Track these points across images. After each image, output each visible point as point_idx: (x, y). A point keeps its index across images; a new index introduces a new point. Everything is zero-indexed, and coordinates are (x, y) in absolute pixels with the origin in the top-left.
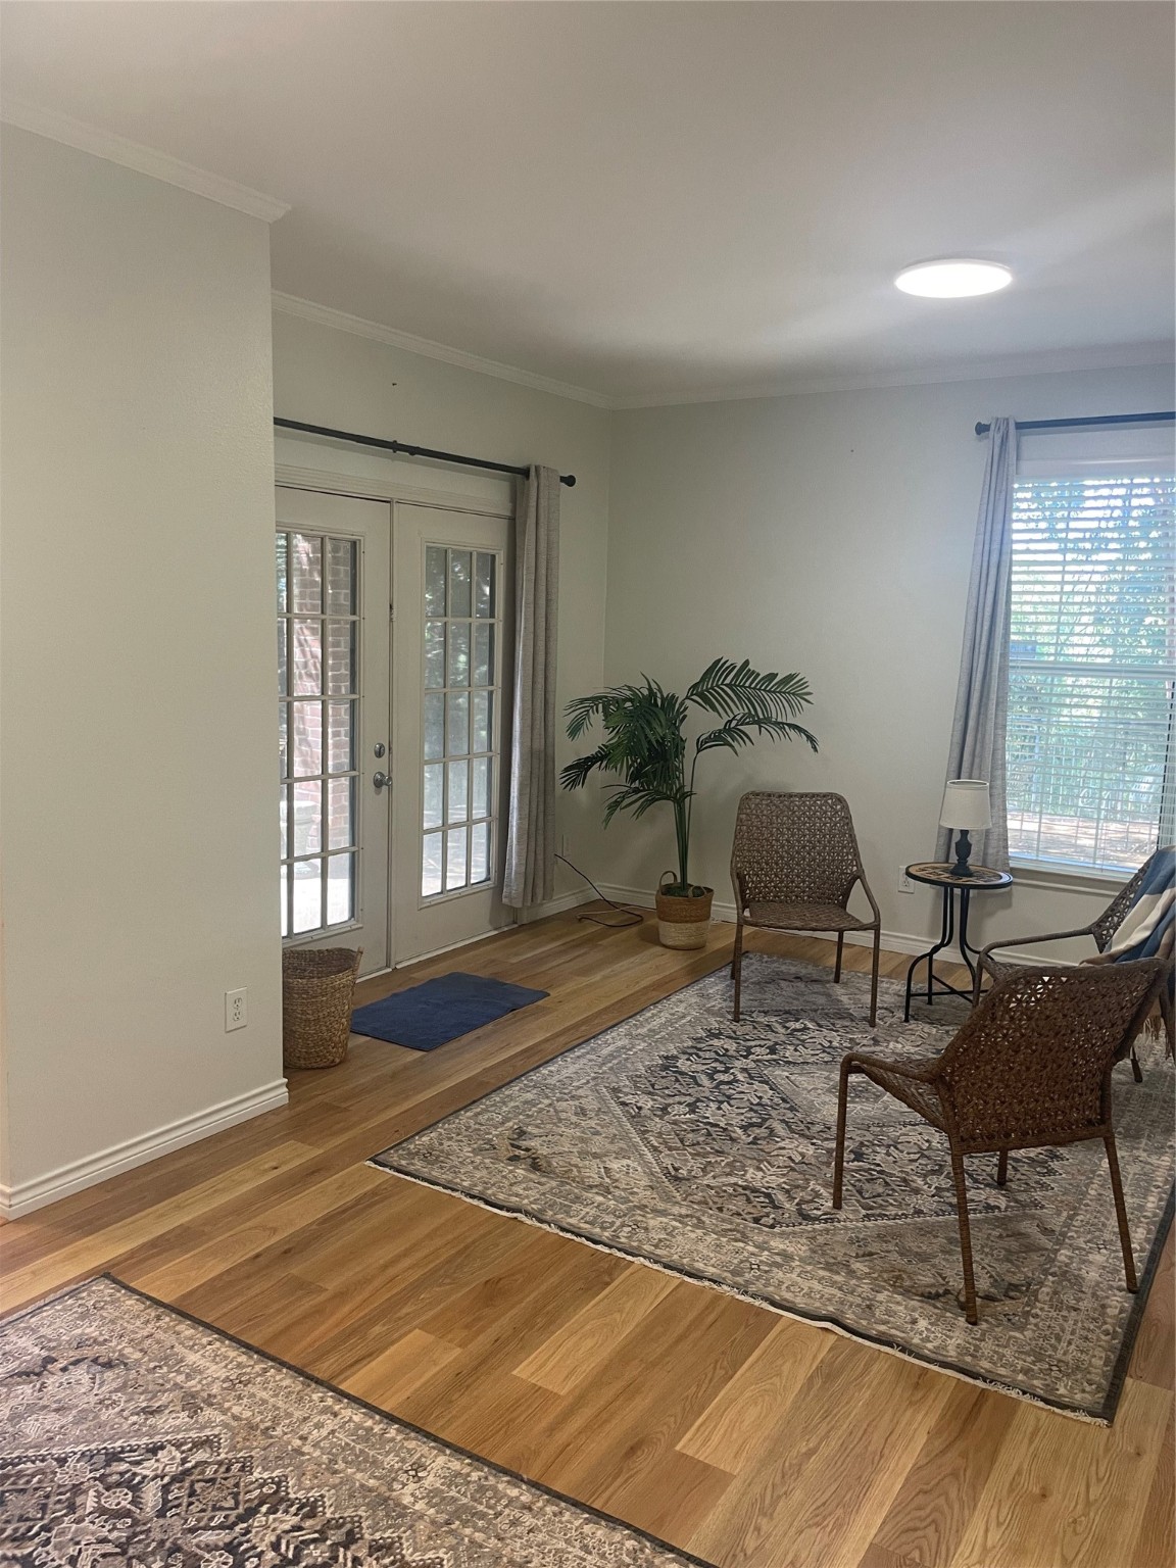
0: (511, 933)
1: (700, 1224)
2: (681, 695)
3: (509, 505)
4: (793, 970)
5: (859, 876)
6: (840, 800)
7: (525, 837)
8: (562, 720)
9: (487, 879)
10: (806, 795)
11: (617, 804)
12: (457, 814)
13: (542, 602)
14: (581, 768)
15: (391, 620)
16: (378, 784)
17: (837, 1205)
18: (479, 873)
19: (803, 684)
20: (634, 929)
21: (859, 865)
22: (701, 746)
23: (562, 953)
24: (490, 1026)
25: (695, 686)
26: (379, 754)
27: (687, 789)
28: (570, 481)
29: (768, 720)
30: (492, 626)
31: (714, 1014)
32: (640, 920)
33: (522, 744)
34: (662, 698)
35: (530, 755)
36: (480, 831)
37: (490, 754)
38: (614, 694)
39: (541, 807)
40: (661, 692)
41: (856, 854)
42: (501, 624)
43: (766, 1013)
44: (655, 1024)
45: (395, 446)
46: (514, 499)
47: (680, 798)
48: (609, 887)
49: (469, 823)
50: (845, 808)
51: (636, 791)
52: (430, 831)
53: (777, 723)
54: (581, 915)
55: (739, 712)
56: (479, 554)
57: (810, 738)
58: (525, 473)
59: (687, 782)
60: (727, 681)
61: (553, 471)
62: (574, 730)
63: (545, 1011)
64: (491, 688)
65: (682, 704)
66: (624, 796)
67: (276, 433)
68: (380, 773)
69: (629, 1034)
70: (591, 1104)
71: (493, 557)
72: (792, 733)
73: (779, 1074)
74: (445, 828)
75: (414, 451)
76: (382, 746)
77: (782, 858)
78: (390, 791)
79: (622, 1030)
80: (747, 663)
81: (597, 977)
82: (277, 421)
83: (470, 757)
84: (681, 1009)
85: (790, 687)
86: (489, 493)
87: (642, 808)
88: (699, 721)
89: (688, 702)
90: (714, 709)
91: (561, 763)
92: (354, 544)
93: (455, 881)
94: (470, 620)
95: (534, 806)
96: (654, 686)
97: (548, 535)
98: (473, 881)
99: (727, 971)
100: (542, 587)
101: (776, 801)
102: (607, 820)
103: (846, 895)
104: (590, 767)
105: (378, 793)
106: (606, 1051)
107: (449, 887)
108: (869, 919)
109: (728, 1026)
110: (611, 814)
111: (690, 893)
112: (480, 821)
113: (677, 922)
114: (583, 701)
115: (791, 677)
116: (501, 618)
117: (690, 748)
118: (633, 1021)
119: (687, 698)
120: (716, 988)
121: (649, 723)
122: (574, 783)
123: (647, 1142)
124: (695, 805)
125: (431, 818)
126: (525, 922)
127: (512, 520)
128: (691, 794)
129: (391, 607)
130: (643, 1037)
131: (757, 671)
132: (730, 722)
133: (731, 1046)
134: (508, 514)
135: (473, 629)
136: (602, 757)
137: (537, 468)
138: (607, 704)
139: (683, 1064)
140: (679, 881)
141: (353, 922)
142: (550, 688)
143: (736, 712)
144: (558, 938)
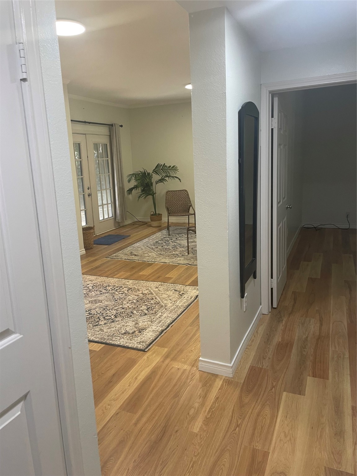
0: (119, 228)
1: (165, 258)
2: (151, 172)
3: (109, 133)
4: (180, 228)
5: (191, 206)
6: (186, 191)
7: (120, 206)
8: (126, 179)
9: (112, 217)
10: (179, 190)
11: (140, 196)
12: (105, 202)
13: (119, 154)
14: (130, 191)
15: (88, 160)
16: (89, 195)
17: (188, 254)
18: (111, 215)
19: (176, 167)
20: (146, 225)
21: (191, 204)
22: (157, 183)
23: (131, 230)
24: (120, 241)
25: (154, 170)
26: (88, 189)
27: (154, 192)
28: (121, 126)
29: (170, 176)
30: (108, 160)
31: (165, 235)
32: (147, 223)
33: (117, 185)
34: (147, 173)
35: (119, 189)
36: (110, 205)
37: (110, 189)
38: (137, 173)
39: (123, 200)
40: (147, 172)
41: (190, 201)
42: (110, 159)
43: (175, 234)
44: (153, 237)
45: (85, 122)
46: (110, 131)
47: (153, 194)
48: (139, 218)
49: (107, 204)
50: (187, 192)
51: (144, 194)
52: (100, 206)
53: (172, 177)
54: (134, 224)
55: (164, 175)
56: (104, 144)
57: (179, 179)
58: (112, 125)
59: (154, 191)
60: (161, 168)
61: (118, 124)
62: (129, 181)
63: (130, 238)
64: (109, 174)
65: (151, 174)
66: (141, 195)
67: (71, 123)
68: (89, 193)
69: (148, 239)
70: (143, 248)
71: (107, 144)
72: (176, 178)
73: (178, 241)
74: (103, 205)
75: (90, 123)
76: (89, 187)
77: (175, 204)
78: (91, 197)
79: (147, 239)
80: (164, 164)
81: (140, 233)
82: (71, 121)
83: (106, 189)
84: (158, 235)
85: (174, 168)
86: (104, 130)
87: (145, 197)
88: (156, 178)
89: (153, 174)
90: (159, 175)
91: (126, 190)
92: (79, 144)
93: (106, 217)
94: (103, 159)
95: (121, 200)
96: (145, 170)
97: (118, 139)
98: (110, 217)
99: (167, 229)
100: (118, 150)
101: (173, 192)
102: (138, 200)
103: (189, 210)
104: (132, 190)
105: (89, 197)
106: (144, 242)
107: (105, 218)
108: (193, 213)
109: (167, 236)
110: (139, 199)
111: (157, 215)
112: (110, 204)
113: (155, 221)
114: (130, 175)
115: (174, 166)
116: (110, 158)
117: (154, 184)
118: (149, 238)
119: (153, 173)
120: (165, 232)
121: (145, 178)
122: (129, 194)
123: (155, 251)
124: (156, 196)
125: (100, 203)
126: (121, 226)
127: (110, 136)
128: (155, 193)
129: (88, 157)
130: (151, 239)
131: (167, 165)
132: (162, 177)
133: (169, 239)
134: (109, 135)
135: (104, 161)
136: (136, 187)
137: (115, 124)
138: (135, 175)
139: (159, 242)
140: (154, 213)
141: (87, 225)
142: (122, 173)
143: (163, 175)
144: (130, 228)
